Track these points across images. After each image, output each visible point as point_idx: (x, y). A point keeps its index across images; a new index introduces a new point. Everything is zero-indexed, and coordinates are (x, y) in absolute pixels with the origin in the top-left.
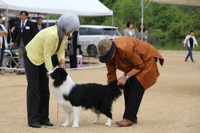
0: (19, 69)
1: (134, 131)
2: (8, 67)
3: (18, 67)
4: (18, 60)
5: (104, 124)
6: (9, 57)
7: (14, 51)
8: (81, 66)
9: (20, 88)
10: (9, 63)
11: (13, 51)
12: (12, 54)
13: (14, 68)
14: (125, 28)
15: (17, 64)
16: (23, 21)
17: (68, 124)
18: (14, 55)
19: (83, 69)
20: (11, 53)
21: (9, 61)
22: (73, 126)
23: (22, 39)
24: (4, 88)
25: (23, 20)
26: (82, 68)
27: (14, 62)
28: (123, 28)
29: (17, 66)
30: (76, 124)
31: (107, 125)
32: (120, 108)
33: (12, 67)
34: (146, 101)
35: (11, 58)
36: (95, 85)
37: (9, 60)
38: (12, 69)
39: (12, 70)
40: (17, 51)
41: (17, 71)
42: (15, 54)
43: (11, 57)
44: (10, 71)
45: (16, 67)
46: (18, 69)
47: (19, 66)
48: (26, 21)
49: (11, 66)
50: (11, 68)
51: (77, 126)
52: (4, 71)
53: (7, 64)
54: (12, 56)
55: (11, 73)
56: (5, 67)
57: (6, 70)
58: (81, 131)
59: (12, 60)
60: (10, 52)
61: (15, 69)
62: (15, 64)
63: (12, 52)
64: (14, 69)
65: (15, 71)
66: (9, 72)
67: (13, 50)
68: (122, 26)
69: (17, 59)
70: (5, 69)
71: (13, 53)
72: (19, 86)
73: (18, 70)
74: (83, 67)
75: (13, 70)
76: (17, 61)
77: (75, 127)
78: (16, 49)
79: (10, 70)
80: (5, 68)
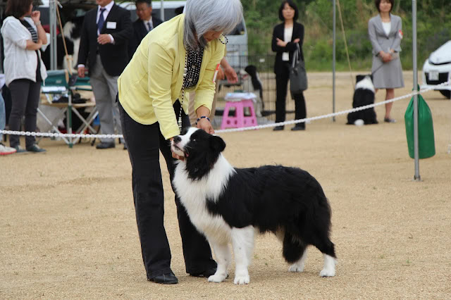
0: (93, 136)
1: (399, 289)
2: (63, 130)
3: (88, 132)
4: (87, 111)
5: (317, 273)
6: (66, 104)
7: (77, 89)
8: (253, 121)
9: (95, 185)
10: (65, 121)
11: (73, 88)
12: (73, 97)
13: (79, 133)
14: (371, 13)
15: (87, 124)
16: (103, 8)
17: (224, 275)
18: (77, 99)
19: (259, 129)
20: (68, 94)
21: (64, 117)
22: (235, 282)
23: (99, 57)
24: (53, 187)
25: (102, 6)
26: (257, 127)
27: (78, 118)
28: (365, 12)
29: (85, 129)
30: (242, 275)
31: (325, 274)
32: (361, 229)
33: (74, 132)
34: (429, 209)
35: (70, 107)
36: (284, 171)
37: (65, 113)
38: (74, 135)
39: (73, 138)
40: (89, 87)
41: (88, 140)
42: (79, 95)
43: (70, 104)
44: (67, 142)
45: (82, 132)
46: (88, 136)
47: (90, 128)
48: (109, 7)
49: (70, 130)
50: (70, 135)
51: (247, 279)
52: (53, 141)
53: (61, 123)
54: (73, 102)
55: (71, 146)
56: (54, 132)
57: (59, 140)
58: (258, 292)
59: (73, 113)
60: (67, 92)
61: (82, 135)
62: (82, 122)
63: (71, 92)
64: (78, 136)
65: (82, 141)
66: (66, 144)
67: (73, 86)
68: (365, 8)
69: (84, 108)
70: (54, 138)
71: (75, 92)
72: (94, 179)
73: (90, 138)
74: (259, 124)
75: (76, 137)
76: (86, 115)
77: (241, 282)
78: (85, 82)
79: (67, 138)
80: (56, 135)
